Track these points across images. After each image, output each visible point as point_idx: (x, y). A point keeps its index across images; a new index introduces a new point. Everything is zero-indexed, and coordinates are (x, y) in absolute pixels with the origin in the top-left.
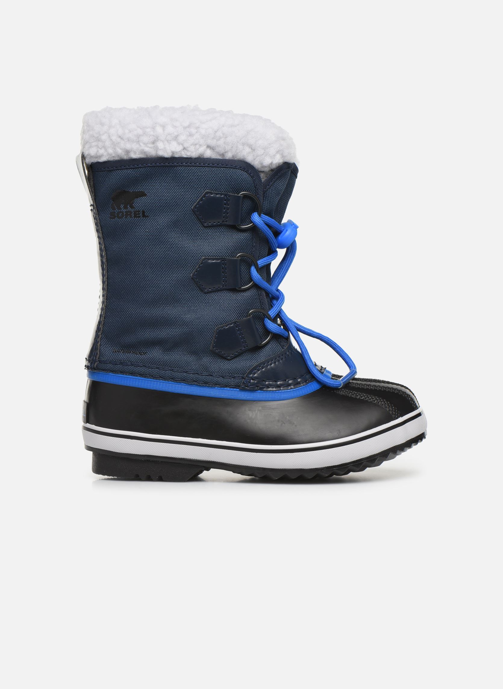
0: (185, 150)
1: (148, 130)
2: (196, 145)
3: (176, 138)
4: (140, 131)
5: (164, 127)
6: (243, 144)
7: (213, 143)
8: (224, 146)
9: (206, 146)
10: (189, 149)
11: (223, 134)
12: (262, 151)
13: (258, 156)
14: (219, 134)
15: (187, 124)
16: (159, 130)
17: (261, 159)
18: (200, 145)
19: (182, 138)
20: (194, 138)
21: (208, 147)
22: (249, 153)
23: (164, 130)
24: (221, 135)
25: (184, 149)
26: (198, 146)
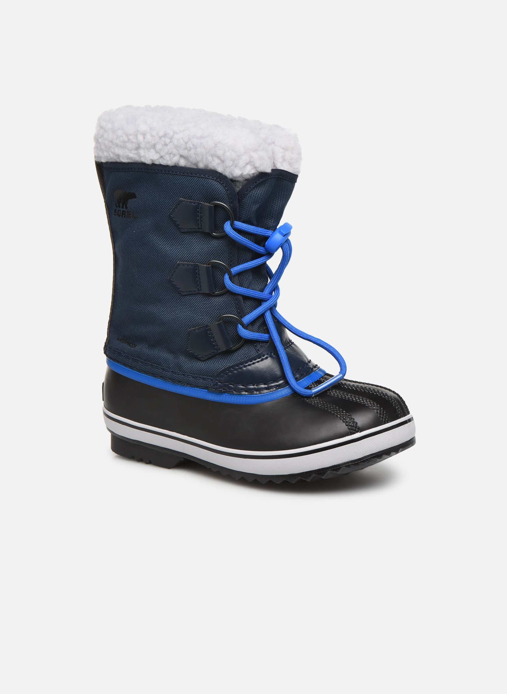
0: (162, 159)
1: (131, 137)
2: (170, 154)
3: (154, 146)
4: (125, 138)
5: (144, 135)
6: (212, 156)
7: (185, 153)
8: (195, 157)
9: (179, 155)
10: (165, 157)
11: (193, 145)
12: (231, 163)
13: (227, 167)
14: (190, 145)
15: (161, 134)
16: (141, 138)
17: (230, 170)
18: (174, 155)
19: (159, 147)
20: (168, 147)
21: (181, 156)
22: (218, 164)
23: (144, 138)
24: (191, 146)
25: (162, 157)
26: (172, 155)
